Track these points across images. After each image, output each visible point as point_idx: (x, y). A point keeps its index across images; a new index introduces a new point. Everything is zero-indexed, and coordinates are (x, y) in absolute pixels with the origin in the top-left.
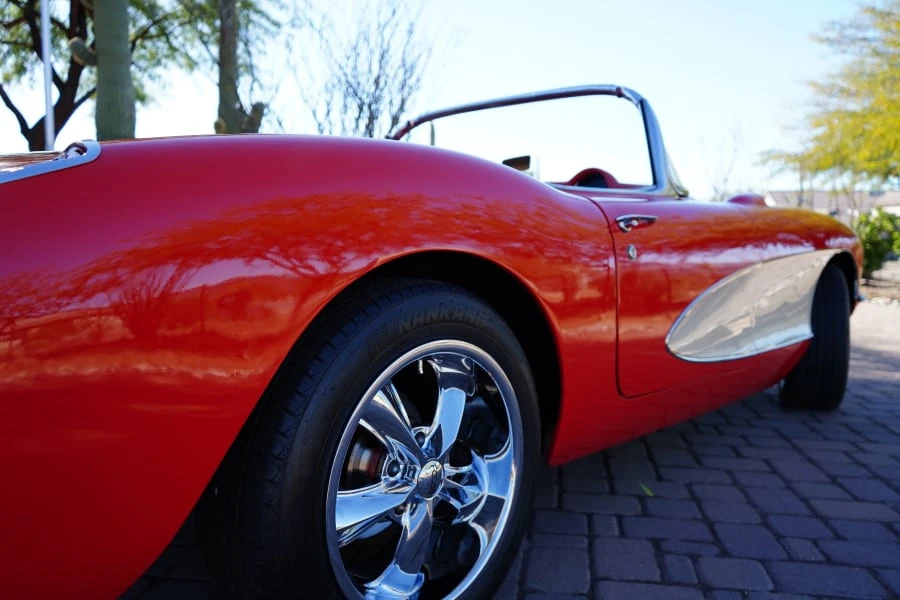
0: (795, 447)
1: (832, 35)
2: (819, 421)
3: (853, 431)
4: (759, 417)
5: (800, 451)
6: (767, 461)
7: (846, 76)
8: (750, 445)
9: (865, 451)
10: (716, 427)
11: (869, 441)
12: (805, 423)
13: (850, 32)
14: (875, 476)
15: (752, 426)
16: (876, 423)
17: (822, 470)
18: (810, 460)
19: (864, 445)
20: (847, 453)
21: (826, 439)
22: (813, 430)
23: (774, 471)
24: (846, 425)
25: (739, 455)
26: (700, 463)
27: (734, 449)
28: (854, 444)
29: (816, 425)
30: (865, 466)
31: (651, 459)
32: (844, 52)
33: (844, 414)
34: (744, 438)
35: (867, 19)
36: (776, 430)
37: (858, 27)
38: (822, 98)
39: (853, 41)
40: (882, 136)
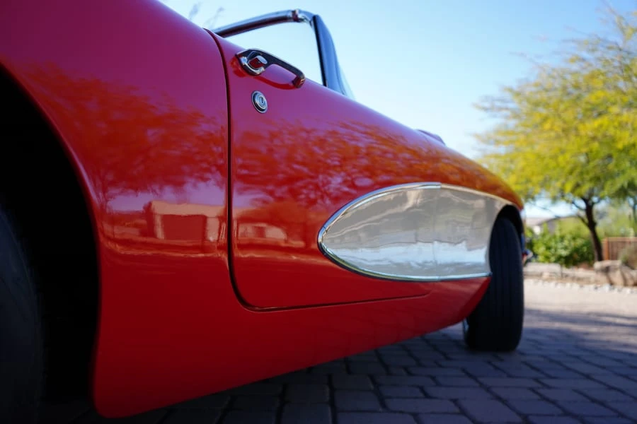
0: (481, 385)
1: (487, 105)
2: (502, 360)
3: (533, 368)
4: (448, 359)
5: (488, 389)
6: (455, 401)
7: (497, 131)
8: (438, 384)
9: (549, 387)
10: (406, 369)
11: (550, 377)
12: (489, 363)
13: (498, 104)
14: (567, 413)
15: (440, 366)
16: (551, 361)
17: (513, 409)
18: (499, 398)
19: (547, 381)
20: (533, 390)
21: (510, 376)
22: (497, 368)
23: (463, 412)
24: (526, 363)
25: (427, 396)
26: (383, 405)
27: (422, 389)
28: (536, 380)
29: (498, 364)
30: (554, 402)
31: (332, 403)
32: (495, 116)
33: (522, 354)
34: (433, 378)
35: (508, 95)
36: (463, 370)
37: (503, 100)
38: (483, 146)
39: (500, 109)
40: (523, 170)
